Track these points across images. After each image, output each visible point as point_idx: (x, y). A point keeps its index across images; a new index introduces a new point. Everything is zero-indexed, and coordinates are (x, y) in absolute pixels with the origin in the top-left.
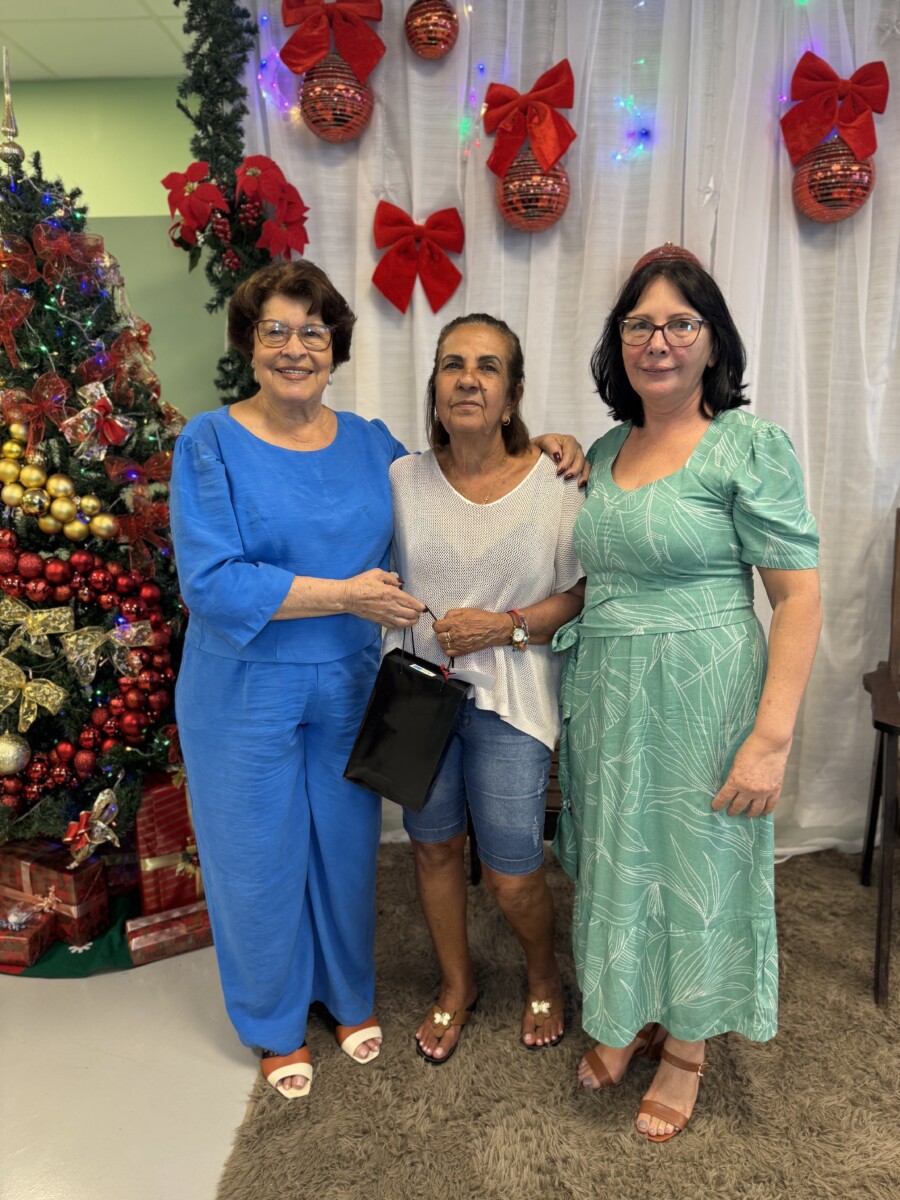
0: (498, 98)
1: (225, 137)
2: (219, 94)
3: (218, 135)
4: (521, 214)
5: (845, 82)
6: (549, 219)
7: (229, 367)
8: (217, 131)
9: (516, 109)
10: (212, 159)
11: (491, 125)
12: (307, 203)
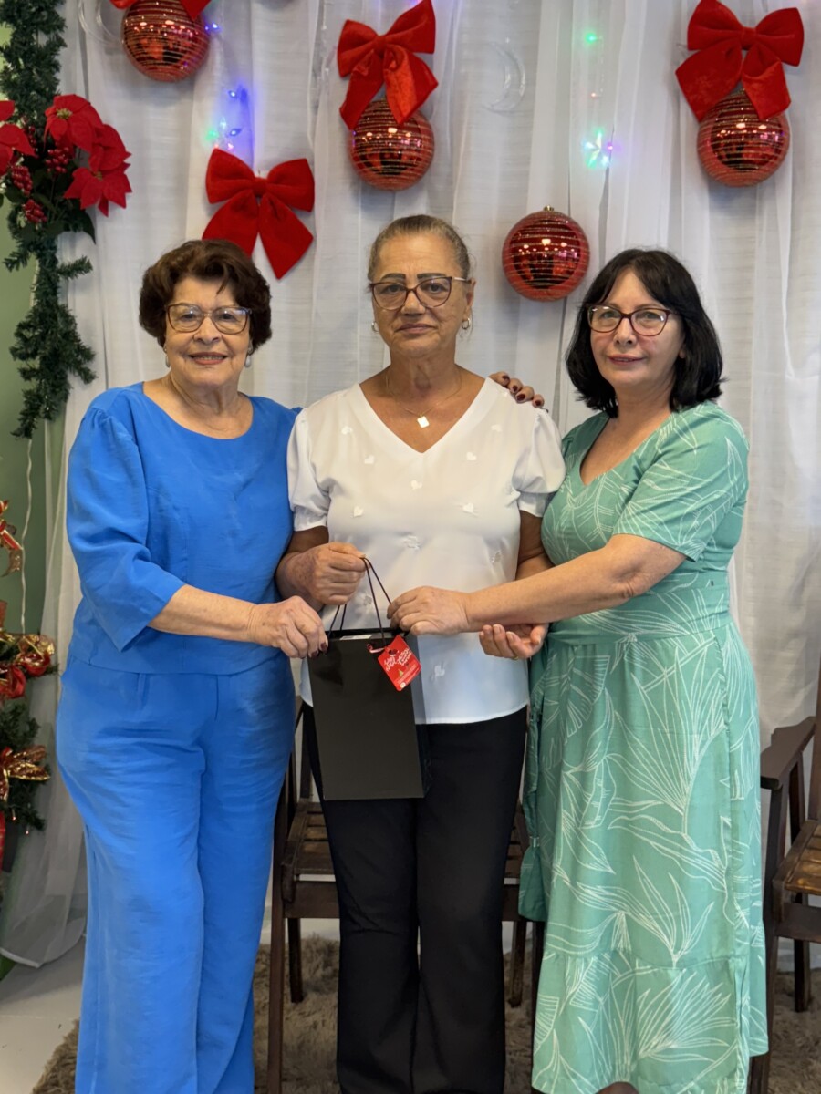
0: (354, 38)
1: (37, 71)
2: (33, 24)
3: (30, 69)
4: (377, 170)
5: (748, 31)
6: (408, 177)
7: (28, 334)
8: (29, 65)
9: (372, 51)
10: (22, 95)
11: (345, 69)
12: (128, 149)
